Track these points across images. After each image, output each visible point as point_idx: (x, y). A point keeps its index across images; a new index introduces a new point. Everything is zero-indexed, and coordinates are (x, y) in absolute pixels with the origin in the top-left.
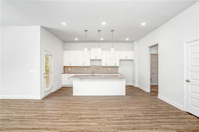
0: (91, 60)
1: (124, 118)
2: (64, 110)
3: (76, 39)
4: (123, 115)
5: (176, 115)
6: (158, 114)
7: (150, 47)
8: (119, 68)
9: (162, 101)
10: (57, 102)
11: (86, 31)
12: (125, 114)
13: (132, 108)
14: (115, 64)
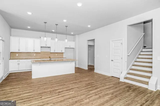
0: (41, 47)
1: (86, 85)
2: (38, 90)
3: (29, 27)
4: (85, 84)
5: (109, 78)
6: (101, 80)
7: (88, 40)
8: (64, 54)
9: (97, 73)
10: (22, 86)
11: (46, 23)
12: (85, 83)
13: (86, 79)
14: (62, 51)
